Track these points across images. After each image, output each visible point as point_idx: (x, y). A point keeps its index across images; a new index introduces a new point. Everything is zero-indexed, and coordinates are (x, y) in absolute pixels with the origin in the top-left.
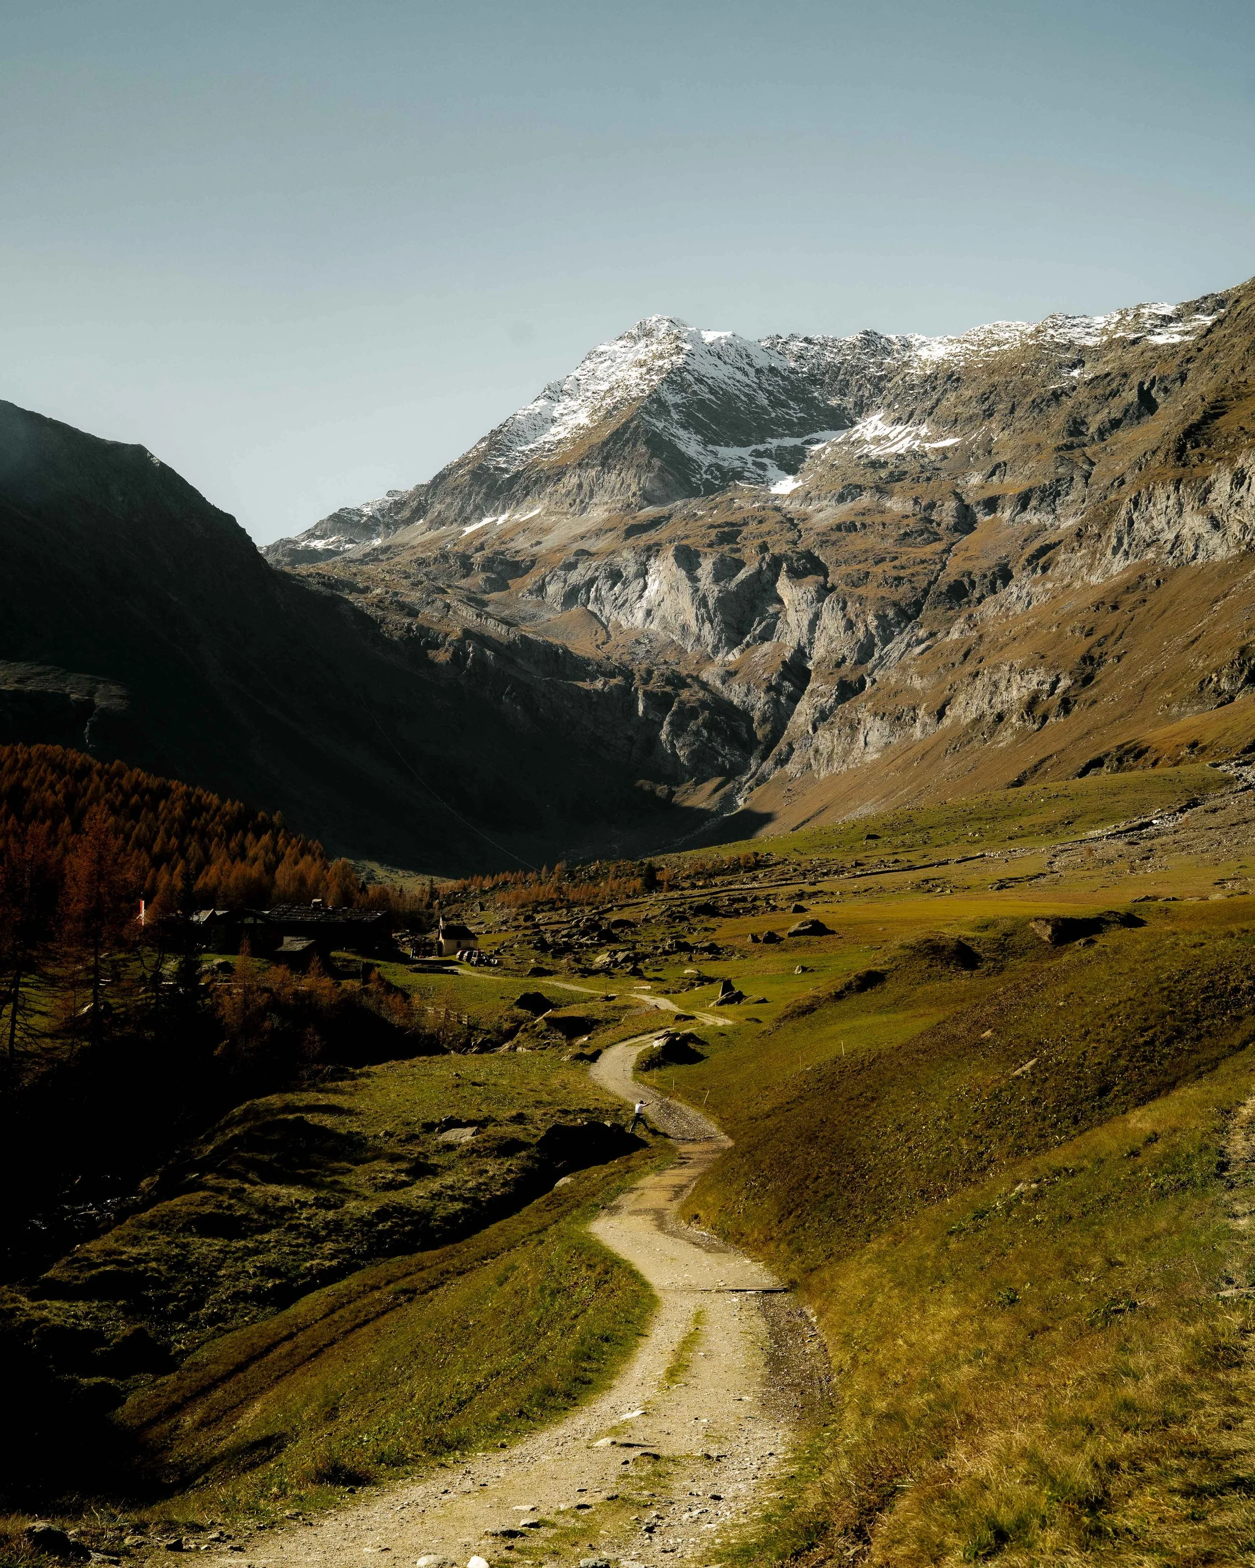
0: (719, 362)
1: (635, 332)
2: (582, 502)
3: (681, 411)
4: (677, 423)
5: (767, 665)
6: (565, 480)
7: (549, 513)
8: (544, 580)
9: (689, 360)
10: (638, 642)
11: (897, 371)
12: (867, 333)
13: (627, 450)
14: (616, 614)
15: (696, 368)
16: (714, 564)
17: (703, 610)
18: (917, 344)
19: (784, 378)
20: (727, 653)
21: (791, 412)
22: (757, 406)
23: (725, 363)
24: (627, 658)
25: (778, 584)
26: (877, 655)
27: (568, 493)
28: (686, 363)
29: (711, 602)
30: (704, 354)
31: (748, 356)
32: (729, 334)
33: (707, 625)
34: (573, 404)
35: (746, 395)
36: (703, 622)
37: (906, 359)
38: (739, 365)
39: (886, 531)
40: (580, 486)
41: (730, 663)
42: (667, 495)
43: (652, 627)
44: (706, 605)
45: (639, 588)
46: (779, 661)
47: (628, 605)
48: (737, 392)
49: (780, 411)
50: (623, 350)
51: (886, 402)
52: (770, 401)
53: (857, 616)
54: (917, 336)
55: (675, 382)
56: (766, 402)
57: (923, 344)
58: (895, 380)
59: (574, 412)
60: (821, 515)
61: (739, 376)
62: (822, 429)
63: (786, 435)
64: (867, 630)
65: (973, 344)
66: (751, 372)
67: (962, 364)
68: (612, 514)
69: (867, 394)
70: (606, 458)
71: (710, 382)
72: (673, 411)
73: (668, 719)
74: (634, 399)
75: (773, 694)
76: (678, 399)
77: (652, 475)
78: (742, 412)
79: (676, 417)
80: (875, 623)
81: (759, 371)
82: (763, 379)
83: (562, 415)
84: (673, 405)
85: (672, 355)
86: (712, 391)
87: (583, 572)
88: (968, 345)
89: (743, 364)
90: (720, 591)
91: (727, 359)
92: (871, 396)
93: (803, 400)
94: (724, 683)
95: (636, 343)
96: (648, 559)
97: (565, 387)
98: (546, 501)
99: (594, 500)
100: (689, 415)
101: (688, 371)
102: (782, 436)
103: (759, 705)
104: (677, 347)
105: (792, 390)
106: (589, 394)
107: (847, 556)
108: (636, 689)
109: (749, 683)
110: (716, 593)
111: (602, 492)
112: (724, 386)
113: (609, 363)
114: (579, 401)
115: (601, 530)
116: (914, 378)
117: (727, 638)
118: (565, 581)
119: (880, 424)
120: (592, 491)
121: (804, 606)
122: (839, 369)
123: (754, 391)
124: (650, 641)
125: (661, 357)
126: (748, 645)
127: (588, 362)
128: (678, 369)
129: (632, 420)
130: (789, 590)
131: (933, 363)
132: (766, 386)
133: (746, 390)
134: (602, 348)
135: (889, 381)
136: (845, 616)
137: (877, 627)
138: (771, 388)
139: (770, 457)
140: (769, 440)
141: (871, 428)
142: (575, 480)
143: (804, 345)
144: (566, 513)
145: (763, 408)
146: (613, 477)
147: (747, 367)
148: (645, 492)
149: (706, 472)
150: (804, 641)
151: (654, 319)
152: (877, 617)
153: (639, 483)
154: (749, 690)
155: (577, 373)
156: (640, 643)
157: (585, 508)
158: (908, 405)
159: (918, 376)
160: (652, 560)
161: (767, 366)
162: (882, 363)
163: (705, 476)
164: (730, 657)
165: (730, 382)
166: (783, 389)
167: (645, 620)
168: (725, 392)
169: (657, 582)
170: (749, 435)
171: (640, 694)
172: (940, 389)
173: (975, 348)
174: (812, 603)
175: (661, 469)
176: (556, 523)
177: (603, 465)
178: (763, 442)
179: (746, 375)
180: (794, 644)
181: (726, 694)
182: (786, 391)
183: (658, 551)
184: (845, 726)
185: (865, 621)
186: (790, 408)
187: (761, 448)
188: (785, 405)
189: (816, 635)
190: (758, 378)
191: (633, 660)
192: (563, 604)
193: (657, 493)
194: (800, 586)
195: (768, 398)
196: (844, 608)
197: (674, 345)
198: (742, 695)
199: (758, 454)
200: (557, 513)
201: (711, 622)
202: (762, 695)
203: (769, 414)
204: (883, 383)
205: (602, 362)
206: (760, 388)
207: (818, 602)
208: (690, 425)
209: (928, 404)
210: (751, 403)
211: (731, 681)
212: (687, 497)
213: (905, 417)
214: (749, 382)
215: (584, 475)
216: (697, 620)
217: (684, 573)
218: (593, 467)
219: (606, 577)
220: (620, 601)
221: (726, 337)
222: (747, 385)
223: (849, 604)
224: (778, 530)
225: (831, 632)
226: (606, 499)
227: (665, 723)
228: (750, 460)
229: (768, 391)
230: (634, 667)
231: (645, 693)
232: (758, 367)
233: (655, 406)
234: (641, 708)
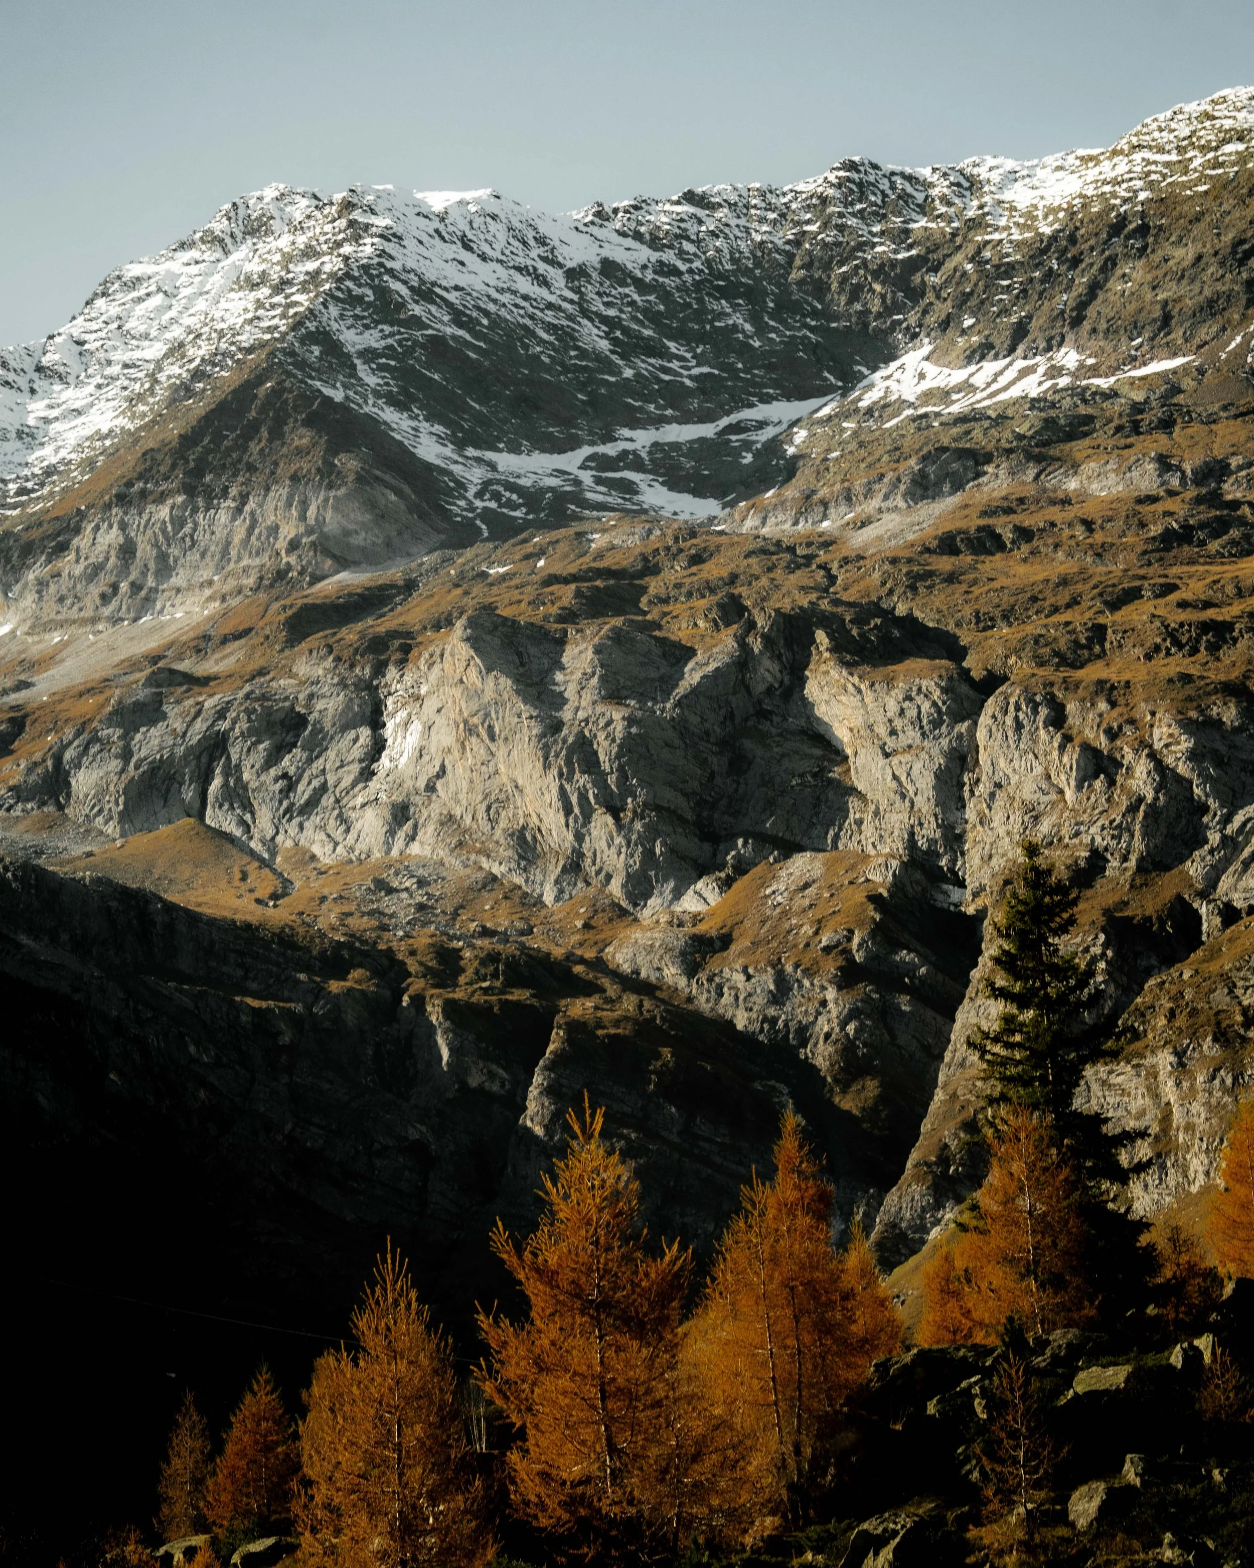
0: (465, 255)
1: (219, 226)
2: (136, 587)
3: (382, 368)
4: (377, 394)
5: (816, 913)
6: (81, 542)
7: (39, 626)
8: (58, 759)
9: (390, 247)
10: (383, 887)
11: (954, 244)
12: (852, 166)
13: (254, 448)
14: (293, 829)
15: (410, 264)
16: (598, 650)
17: (582, 779)
18: (995, 176)
19: (641, 286)
20: (678, 894)
21: (675, 365)
22: (583, 354)
23: (484, 257)
24: (359, 923)
25: (813, 690)
26: (1214, 838)
27: (95, 571)
28: (383, 253)
29: (605, 751)
30: (425, 238)
31: (542, 241)
32: (483, 193)
33: (602, 823)
34: (73, 396)
35: (550, 328)
36: (587, 815)
37: (970, 214)
38: (521, 261)
39: (1099, 537)
40: (127, 551)
41: (697, 918)
42: (388, 544)
43: (415, 849)
44: (591, 764)
45: (357, 752)
46: (860, 896)
47: (327, 801)
48: (528, 322)
49: (646, 365)
50: (194, 269)
51: (931, 319)
52: (615, 341)
53: (1113, 735)
54: (991, 161)
55: (360, 299)
56: (604, 345)
57: (1013, 176)
58: (949, 265)
59: (78, 412)
60: (869, 533)
61: (524, 285)
62: (766, 399)
63: (668, 421)
64: (1160, 766)
65: (1161, 150)
66: (556, 276)
67: (1142, 196)
68: (234, 602)
69: (876, 306)
70: (198, 473)
71: (452, 297)
72: (362, 369)
73: (538, 1079)
74: (249, 350)
75: (865, 988)
76: (372, 339)
77: (342, 491)
78: (548, 369)
79: (372, 380)
80: (1186, 744)
81: (575, 275)
82: (590, 291)
83: (46, 421)
84: (361, 354)
85: (339, 244)
86: (458, 317)
87: (179, 726)
88: (1147, 154)
89: (533, 257)
90: (630, 721)
91: (486, 248)
92: (889, 309)
93: (702, 338)
94: (691, 970)
95: (227, 253)
96: (379, 669)
97: (46, 361)
98: (29, 600)
99: (178, 580)
100: (404, 374)
101: (391, 272)
102: (659, 421)
103: (823, 1025)
104: (352, 224)
105: (671, 313)
106: (115, 370)
107: (1006, 600)
108: (419, 1001)
109: (776, 964)
110: (619, 728)
111: (193, 556)
112: (492, 307)
113: (158, 300)
114: (91, 389)
115: (206, 638)
116: (1007, 248)
117: (672, 851)
118: (126, 755)
119: (930, 369)
120: (162, 557)
121: (912, 735)
122: (791, 257)
123: (571, 318)
124: (422, 883)
125: (310, 253)
126: (741, 868)
127: (100, 303)
128: (365, 268)
129: (260, 380)
130: (850, 700)
131: (1052, 211)
132: (598, 305)
133: (549, 316)
134: (133, 270)
135: (935, 269)
136: (1067, 739)
137: (1193, 756)
138: (612, 312)
139: (638, 465)
140: (626, 432)
141: (908, 377)
142: (111, 537)
143: (686, 209)
144: (94, 620)
145: (598, 357)
146: (223, 517)
147: (542, 267)
148: (324, 536)
149: (479, 495)
150: (929, 831)
151: (270, 193)
152: (1188, 726)
153: (303, 517)
154: (781, 979)
155: (76, 328)
156: (390, 891)
157: (149, 601)
158: (1005, 312)
159: (1018, 245)
160: (392, 673)
161: (595, 261)
162: (907, 232)
163: (478, 503)
164: (689, 903)
165: (506, 298)
166: (646, 311)
167: (392, 833)
168: (496, 322)
169: (416, 727)
170: (567, 423)
171: (435, 1013)
172: (1096, 259)
173: (1174, 157)
174: (936, 724)
175: (361, 479)
176: (64, 645)
177: (190, 490)
178: (609, 438)
179: (543, 282)
180: (896, 845)
181: (703, 1003)
182: (652, 317)
183: (406, 650)
184: (1194, 1035)
185: (1144, 745)
186: (672, 357)
187: (610, 450)
188: (654, 350)
189: (970, 814)
190: (577, 291)
191: (384, 928)
192: (125, 817)
193: (359, 540)
194: (890, 682)
195: (607, 336)
196: (1058, 720)
197: (342, 223)
198: (760, 1000)
199: (602, 463)
200: (61, 625)
201: (615, 811)
202: (831, 994)
203: (616, 371)
204: (917, 279)
205: (140, 300)
206: (585, 313)
207: (958, 718)
208: (412, 399)
209: (1064, 299)
210: (566, 348)
211: (713, 965)
212: (443, 546)
213: (1001, 340)
214: (552, 299)
215: (135, 520)
216: (568, 810)
217: (506, 683)
218: (161, 499)
219: (251, 732)
220: (303, 792)
221: (477, 201)
222: (550, 306)
223: (1071, 707)
224: (756, 569)
225: (1028, 792)
226: (205, 574)
227: (533, 1092)
228: (587, 477)
229: (605, 320)
230: (395, 941)
231: (451, 1009)
232: (570, 264)
233: (316, 350)
234: (445, 1053)
